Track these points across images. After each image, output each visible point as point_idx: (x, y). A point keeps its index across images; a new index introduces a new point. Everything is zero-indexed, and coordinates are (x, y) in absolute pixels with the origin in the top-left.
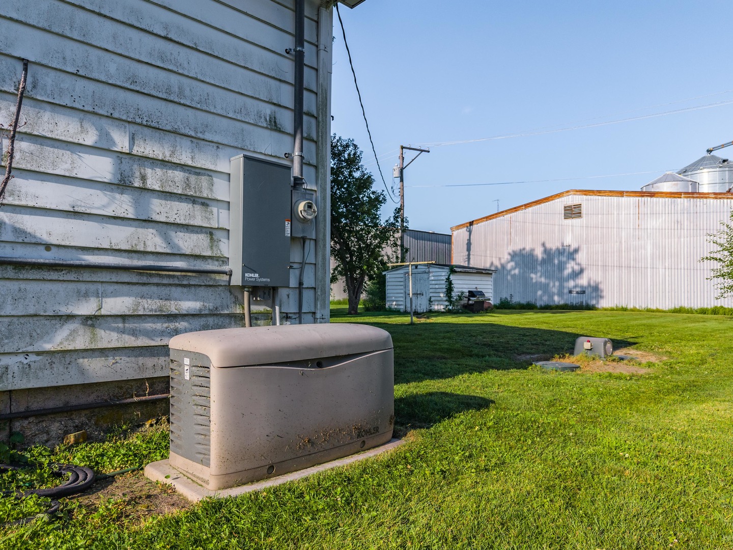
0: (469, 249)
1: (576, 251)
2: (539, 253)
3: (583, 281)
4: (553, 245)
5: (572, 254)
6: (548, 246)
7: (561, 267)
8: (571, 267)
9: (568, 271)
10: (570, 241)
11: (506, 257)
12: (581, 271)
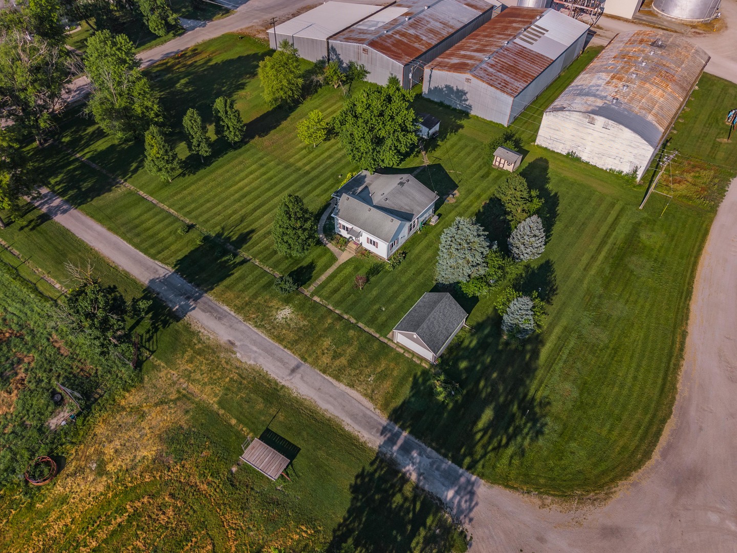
0: (430, 78)
1: (467, 93)
2: (455, 89)
3: (467, 103)
4: (460, 88)
5: (465, 94)
6: (458, 88)
7: (462, 96)
8: (464, 97)
9: (463, 98)
10: (466, 89)
11: (443, 86)
12: (467, 100)
